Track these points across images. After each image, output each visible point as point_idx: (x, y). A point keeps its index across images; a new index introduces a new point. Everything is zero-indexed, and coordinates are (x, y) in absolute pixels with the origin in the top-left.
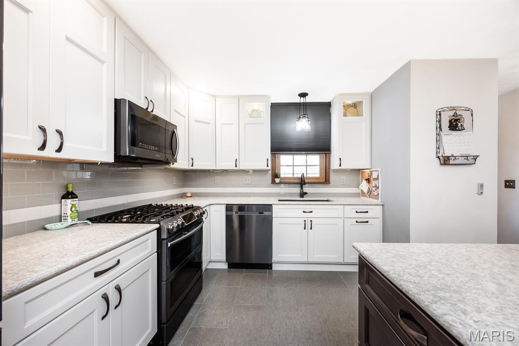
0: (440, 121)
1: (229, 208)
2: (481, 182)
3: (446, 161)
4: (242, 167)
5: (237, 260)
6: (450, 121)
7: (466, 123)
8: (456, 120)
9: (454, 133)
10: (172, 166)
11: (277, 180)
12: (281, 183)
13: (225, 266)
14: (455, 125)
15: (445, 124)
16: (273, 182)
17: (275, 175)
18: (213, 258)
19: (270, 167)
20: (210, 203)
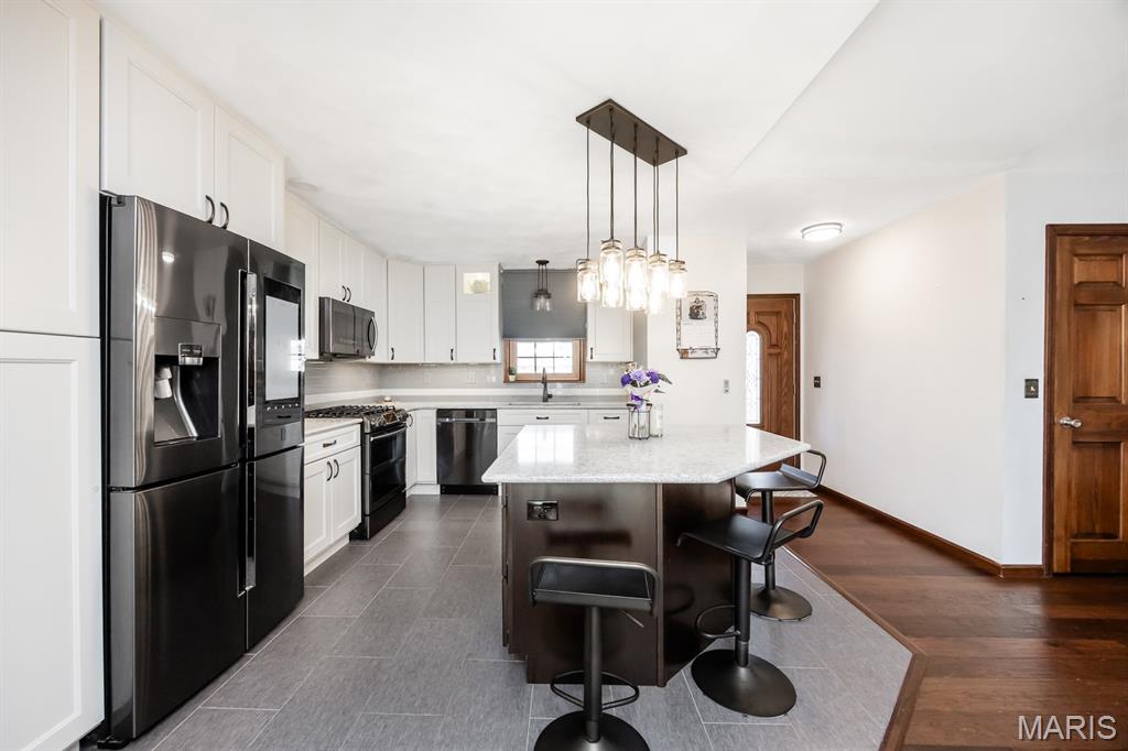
0: (680, 308)
1: (441, 413)
2: (726, 378)
3: (684, 354)
4: (460, 359)
5: (455, 480)
6: (691, 309)
7: (709, 311)
8: (698, 307)
9: (695, 322)
10: (368, 360)
11: (512, 378)
12: (517, 381)
13: (436, 490)
14: (695, 313)
15: (686, 312)
16: (506, 381)
17: (510, 371)
18: (420, 479)
19: (498, 360)
20: (416, 407)
